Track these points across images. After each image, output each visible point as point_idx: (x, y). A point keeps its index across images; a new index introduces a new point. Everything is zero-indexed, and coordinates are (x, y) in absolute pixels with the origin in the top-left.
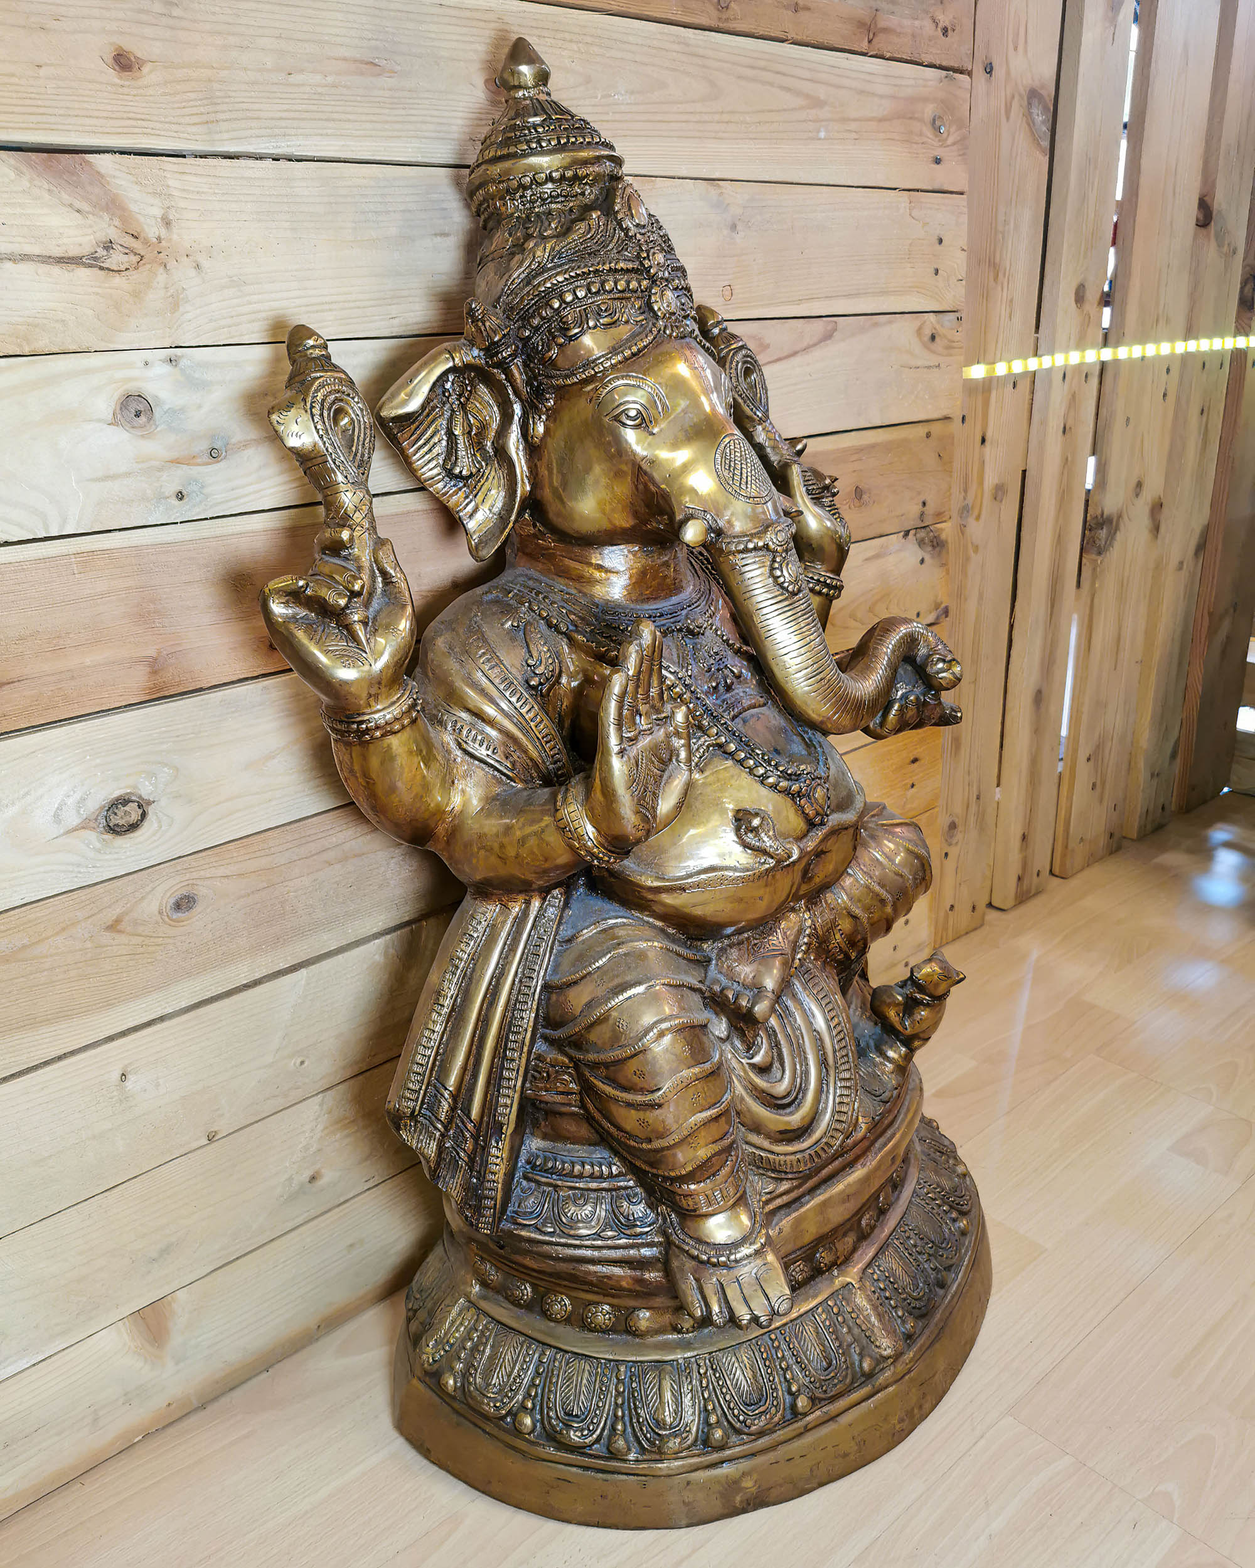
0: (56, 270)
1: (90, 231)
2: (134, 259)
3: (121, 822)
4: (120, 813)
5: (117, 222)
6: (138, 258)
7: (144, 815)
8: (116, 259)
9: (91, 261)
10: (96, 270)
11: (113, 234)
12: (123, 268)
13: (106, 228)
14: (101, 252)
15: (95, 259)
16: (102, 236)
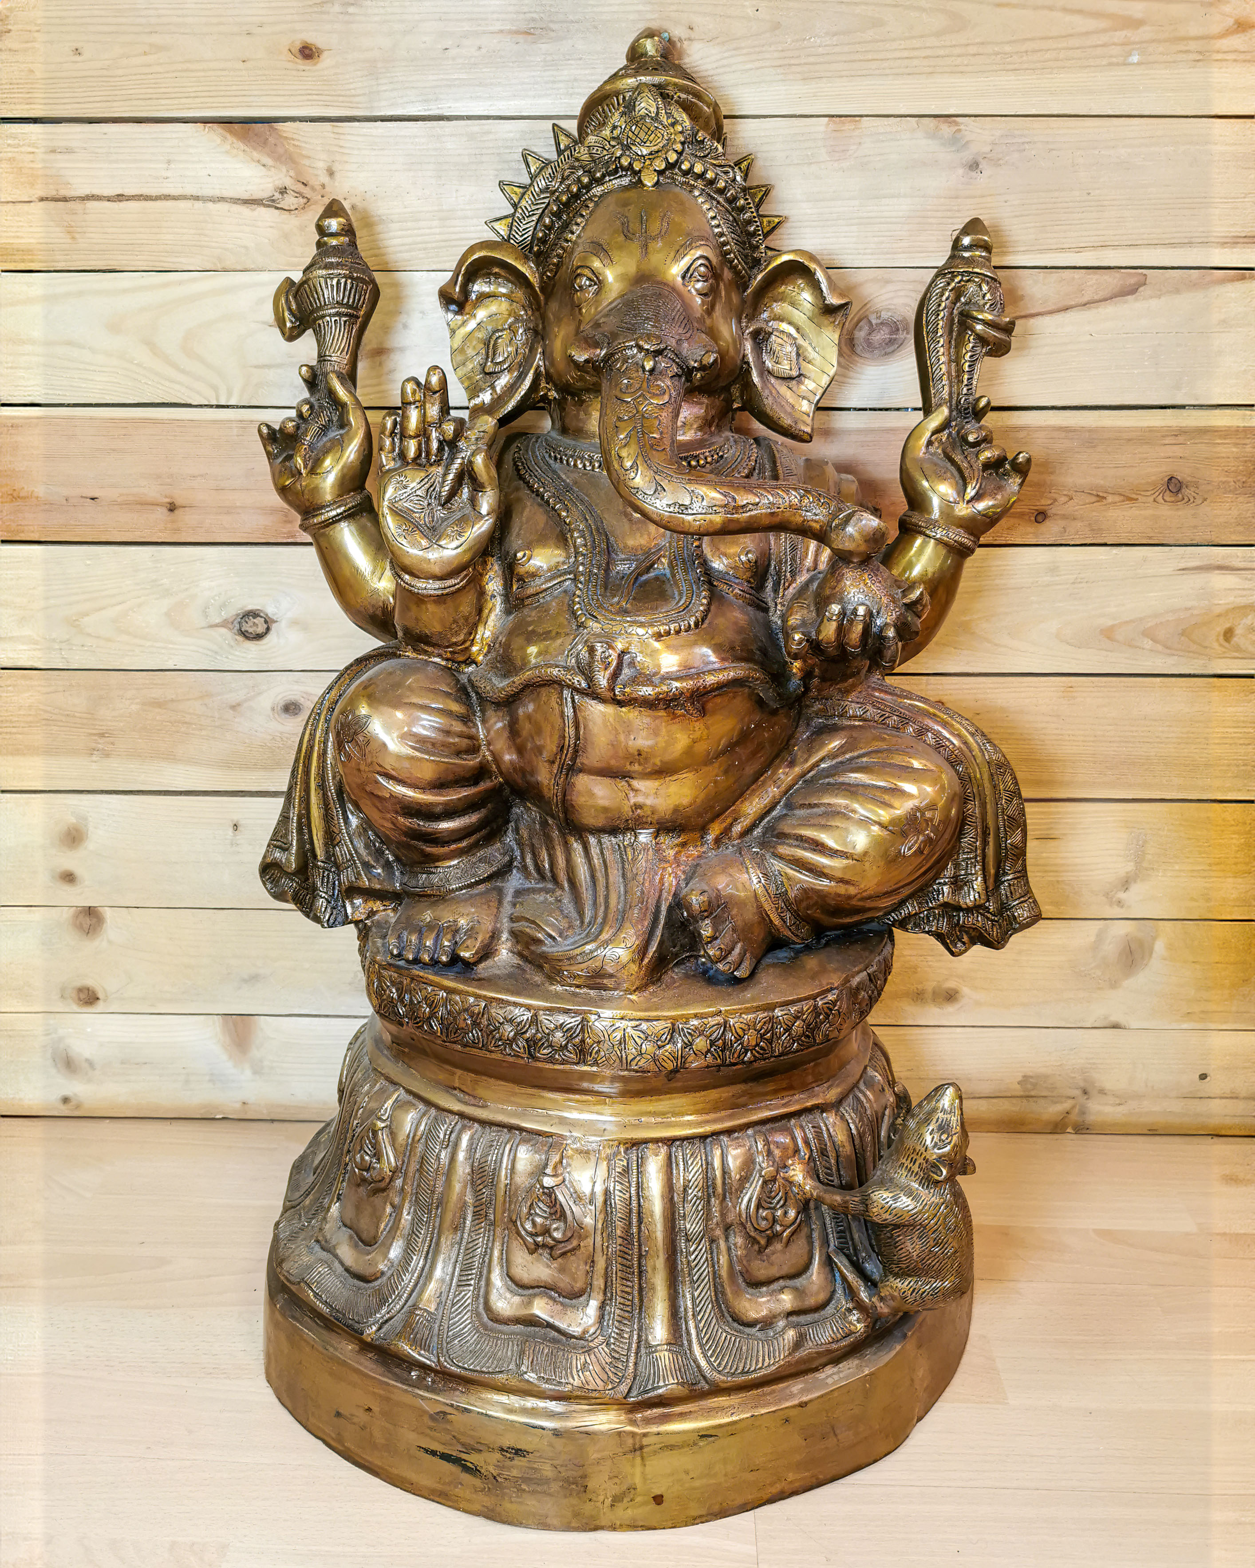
0: (245, 210)
1: (270, 180)
2: (302, 201)
3: (250, 630)
4: (250, 623)
5: (292, 173)
6: (305, 200)
7: (268, 629)
8: (290, 201)
9: (270, 203)
10: (273, 210)
11: (288, 182)
12: (293, 208)
13: (282, 177)
14: (277, 196)
15: (273, 201)
16: (280, 184)
